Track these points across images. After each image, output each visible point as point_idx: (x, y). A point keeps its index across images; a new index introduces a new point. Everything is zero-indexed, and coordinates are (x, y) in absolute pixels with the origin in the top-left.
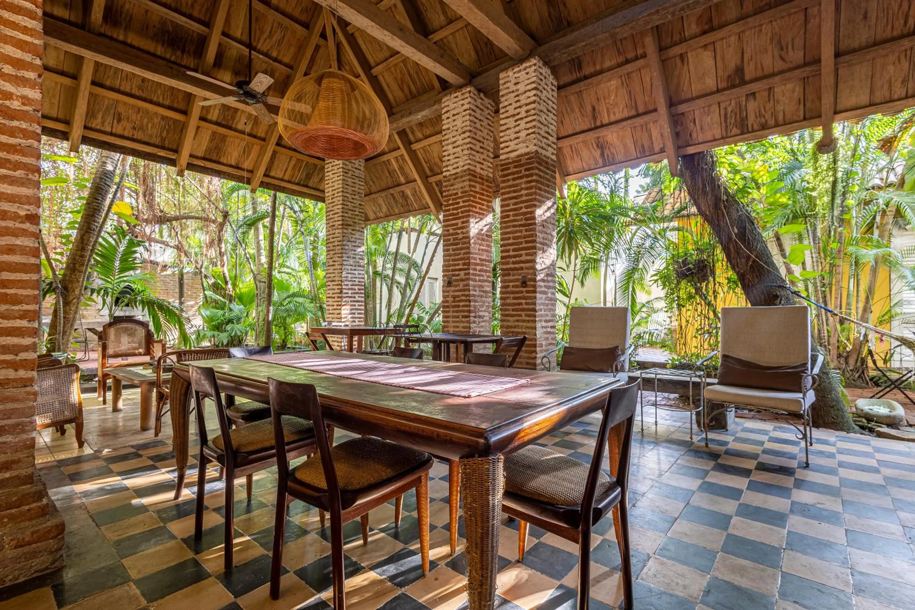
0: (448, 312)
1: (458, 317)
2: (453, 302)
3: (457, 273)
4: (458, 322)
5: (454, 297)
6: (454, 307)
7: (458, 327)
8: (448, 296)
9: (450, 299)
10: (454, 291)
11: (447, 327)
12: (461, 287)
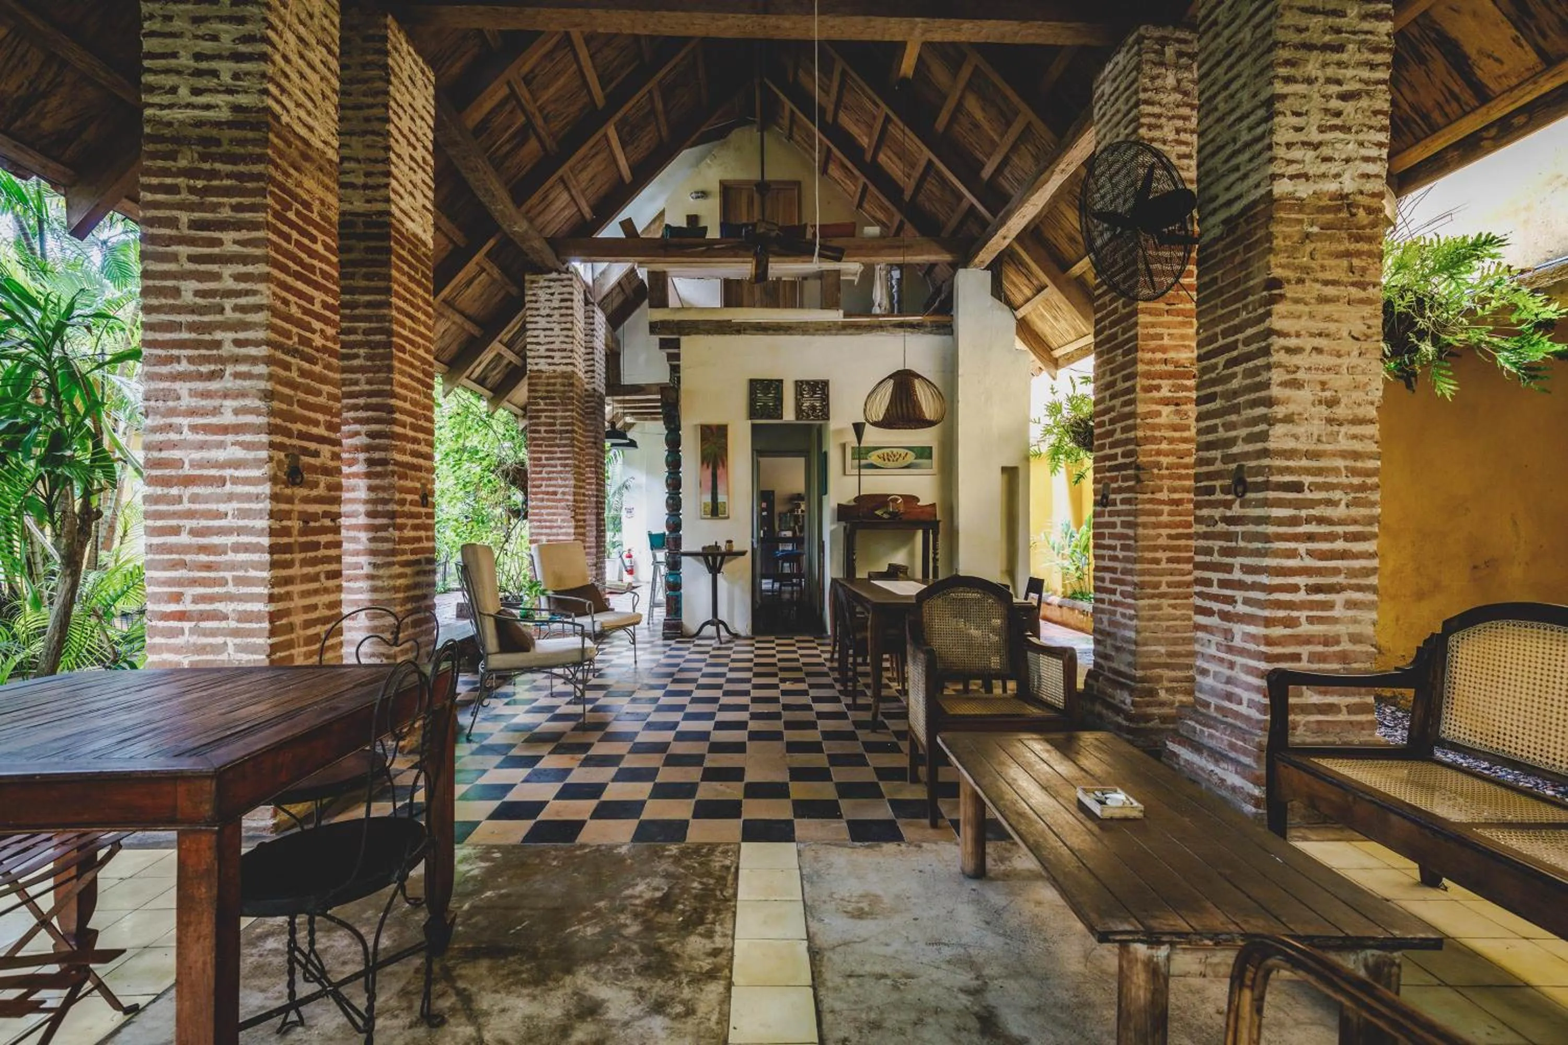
0: (289, 564)
1: (315, 578)
2: (303, 533)
3: (313, 446)
4: (316, 592)
5: (306, 518)
6: (305, 547)
7: (315, 607)
8: (287, 515)
9: (295, 524)
10: (306, 500)
11: (287, 613)
12: (321, 491)
